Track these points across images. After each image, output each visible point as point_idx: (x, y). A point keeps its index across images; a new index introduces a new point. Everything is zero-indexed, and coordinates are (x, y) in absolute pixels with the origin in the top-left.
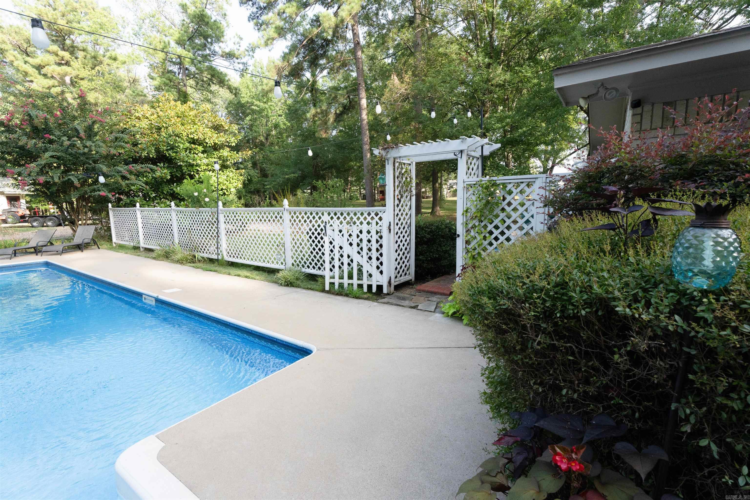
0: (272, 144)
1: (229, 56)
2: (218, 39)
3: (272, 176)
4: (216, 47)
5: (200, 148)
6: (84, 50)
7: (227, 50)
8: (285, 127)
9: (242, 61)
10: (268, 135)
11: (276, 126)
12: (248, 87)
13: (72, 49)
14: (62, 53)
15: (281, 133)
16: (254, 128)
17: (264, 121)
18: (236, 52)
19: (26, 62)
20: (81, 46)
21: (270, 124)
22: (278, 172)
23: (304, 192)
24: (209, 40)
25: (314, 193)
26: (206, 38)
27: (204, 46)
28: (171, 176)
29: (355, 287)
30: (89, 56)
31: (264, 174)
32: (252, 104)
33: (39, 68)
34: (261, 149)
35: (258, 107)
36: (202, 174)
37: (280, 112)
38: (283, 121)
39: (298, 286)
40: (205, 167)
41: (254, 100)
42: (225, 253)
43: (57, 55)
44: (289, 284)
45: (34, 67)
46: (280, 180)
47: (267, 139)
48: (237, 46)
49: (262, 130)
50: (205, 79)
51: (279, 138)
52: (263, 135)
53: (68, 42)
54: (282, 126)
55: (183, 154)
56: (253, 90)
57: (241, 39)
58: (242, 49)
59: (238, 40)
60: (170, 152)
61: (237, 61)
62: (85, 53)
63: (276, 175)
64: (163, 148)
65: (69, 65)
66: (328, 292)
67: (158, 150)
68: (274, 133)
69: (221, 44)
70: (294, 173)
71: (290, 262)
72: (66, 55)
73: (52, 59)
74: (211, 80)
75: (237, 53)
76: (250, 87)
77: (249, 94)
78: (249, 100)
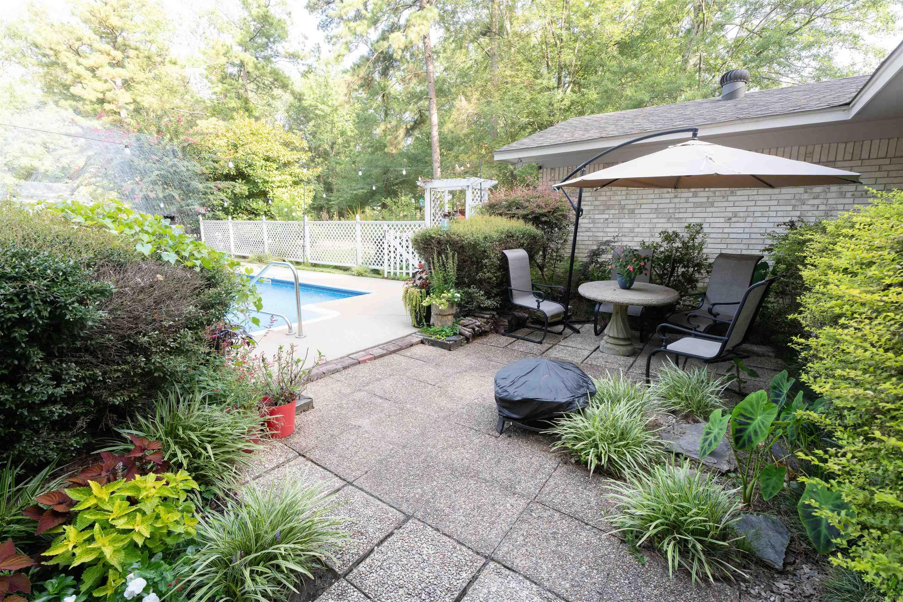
0: (338, 154)
1: (293, 57)
2: (282, 38)
3: (338, 191)
4: (279, 47)
5: (275, 166)
6: (136, 49)
7: (291, 51)
8: (352, 134)
9: (307, 62)
10: (334, 143)
11: (343, 133)
12: (311, 88)
13: (122, 48)
14: (114, 53)
15: (348, 142)
16: (318, 135)
17: (329, 127)
18: (300, 53)
19: (79, 64)
20: (133, 44)
21: (335, 131)
22: (345, 187)
23: (374, 209)
24: (272, 40)
25: (384, 211)
26: (268, 38)
27: (266, 46)
28: (249, 192)
29: (404, 274)
30: (141, 55)
31: (329, 189)
32: (316, 108)
33: (92, 70)
34: (326, 159)
35: (323, 111)
36: (275, 190)
37: (347, 117)
38: (350, 129)
39: (366, 276)
40: (279, 184)
41: (318, 104)
42: (309, 257)
43: (109, 55)
44: (360, 274)
45: (87, 69)
46: (348, 196)
47: (332, 148)
48: (302, 46)
49: (327, 137)
50: (267, 82)
51: (346, 147)
52: (327, 143)
53: (120, 40)
54: (349, 133)
55: (259, 172)
56: (317, 92)
57: (306, 38)
58: (307, 49)
59: (303, 39)
60: (248, 169)
61: (301, 62)
62: (137, 52)
63: (344, 190)
64: (242, 166)
65: (123, 67)
66: (387, 278)
67: (237, 168)
68: (340, 141)
69: (284, 43)
70: (362, 188)
71: (360, 261)
72: (118, 55)
73: (105, 60)
74: (272, 83)
75: (302, 54)
76: (314, 88)
77: (312, 96)
78: (313, 103)
